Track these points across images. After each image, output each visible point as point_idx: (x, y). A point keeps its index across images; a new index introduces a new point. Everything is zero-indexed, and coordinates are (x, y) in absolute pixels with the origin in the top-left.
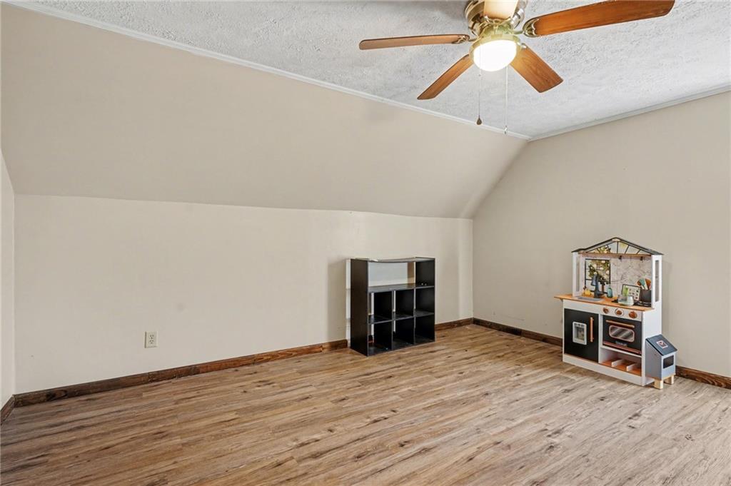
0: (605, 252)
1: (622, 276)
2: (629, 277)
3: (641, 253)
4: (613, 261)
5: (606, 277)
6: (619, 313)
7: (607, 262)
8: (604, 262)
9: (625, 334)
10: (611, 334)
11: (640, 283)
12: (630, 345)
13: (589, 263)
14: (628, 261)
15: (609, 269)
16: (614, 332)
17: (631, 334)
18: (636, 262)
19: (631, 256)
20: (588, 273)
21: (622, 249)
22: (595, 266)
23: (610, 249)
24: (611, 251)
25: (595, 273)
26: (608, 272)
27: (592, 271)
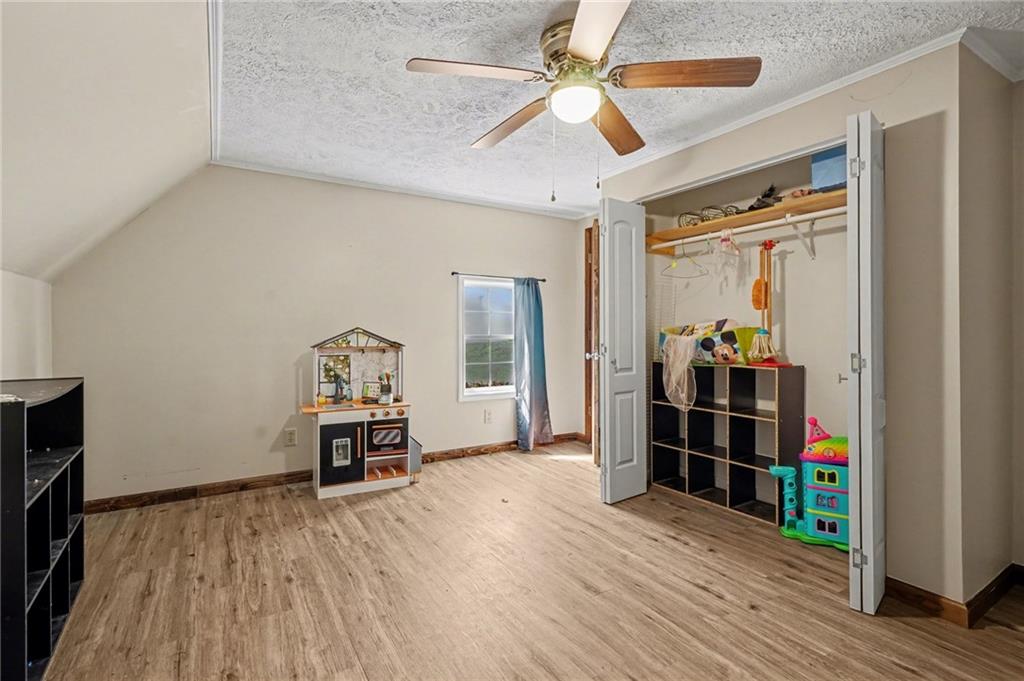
0: (344, 345)
1: (363, 374)
2: (370, 373)
3: (382, 344)
4: (353, 356)
5: (345, 376)
6: (388, 414)
7: (347, 357)
8: (342, 358)
9: (392, 435)
10: (375, 442)
11: (380, 379)
12: (396, 447)
13: (324, 360)
14: (369, 355)
15: (349, 366)
16: (378, 439)
17: (397, 434)
18: (376, 355)
19: (373, 349)
20: (323, 374)
21: (363, 341)
22: (331, 364)
23: (349, 342)
24: (351, 344)
25: (332, 373)
26: (347, 370)
27: (328, 370)
